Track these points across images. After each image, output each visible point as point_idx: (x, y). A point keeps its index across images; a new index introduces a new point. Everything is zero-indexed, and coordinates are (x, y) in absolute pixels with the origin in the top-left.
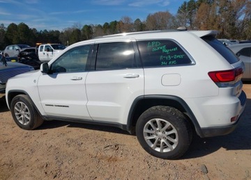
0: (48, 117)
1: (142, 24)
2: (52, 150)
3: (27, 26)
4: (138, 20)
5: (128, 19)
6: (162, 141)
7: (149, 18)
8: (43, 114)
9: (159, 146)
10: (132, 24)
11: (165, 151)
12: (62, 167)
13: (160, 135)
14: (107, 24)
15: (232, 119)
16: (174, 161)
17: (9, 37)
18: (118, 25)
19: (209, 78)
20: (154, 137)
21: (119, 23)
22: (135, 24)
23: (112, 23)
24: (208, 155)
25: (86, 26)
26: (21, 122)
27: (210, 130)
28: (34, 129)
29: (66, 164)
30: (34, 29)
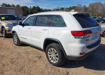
0: (22, 42)
1: (86, 8)
2: (18, 54)
3: (39, 7)
4: (85, 6)
5: (80, 5)
6: (54, 58)
7: (90, 5)
8: (21, 41)
9: (52, 60)
10: (82, 8)
11: (54, 62)
12: (17, 61)
13: (53, 55)
14: (71, 7)
15: (80, 54)
16: (57, 67)
17: (32, 11)
18: (75, 8)
19: (71, 34)
20: (51, 56)
21: (76, 7)
22: (83, 8)
23: (73, 7)
24: (74, 68)
25: (62, 8)
26: (15, 42)
27: (71, 57)
28: (18, 46)
29: (19, 60)
30: (42, 9)
